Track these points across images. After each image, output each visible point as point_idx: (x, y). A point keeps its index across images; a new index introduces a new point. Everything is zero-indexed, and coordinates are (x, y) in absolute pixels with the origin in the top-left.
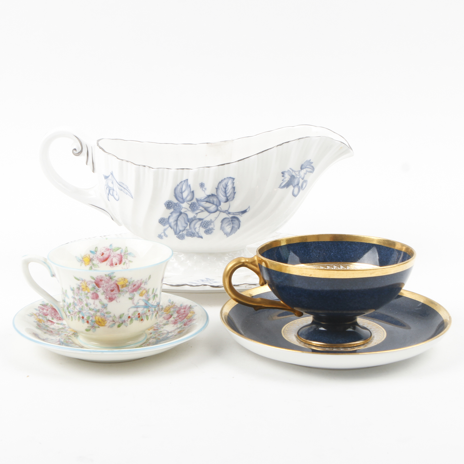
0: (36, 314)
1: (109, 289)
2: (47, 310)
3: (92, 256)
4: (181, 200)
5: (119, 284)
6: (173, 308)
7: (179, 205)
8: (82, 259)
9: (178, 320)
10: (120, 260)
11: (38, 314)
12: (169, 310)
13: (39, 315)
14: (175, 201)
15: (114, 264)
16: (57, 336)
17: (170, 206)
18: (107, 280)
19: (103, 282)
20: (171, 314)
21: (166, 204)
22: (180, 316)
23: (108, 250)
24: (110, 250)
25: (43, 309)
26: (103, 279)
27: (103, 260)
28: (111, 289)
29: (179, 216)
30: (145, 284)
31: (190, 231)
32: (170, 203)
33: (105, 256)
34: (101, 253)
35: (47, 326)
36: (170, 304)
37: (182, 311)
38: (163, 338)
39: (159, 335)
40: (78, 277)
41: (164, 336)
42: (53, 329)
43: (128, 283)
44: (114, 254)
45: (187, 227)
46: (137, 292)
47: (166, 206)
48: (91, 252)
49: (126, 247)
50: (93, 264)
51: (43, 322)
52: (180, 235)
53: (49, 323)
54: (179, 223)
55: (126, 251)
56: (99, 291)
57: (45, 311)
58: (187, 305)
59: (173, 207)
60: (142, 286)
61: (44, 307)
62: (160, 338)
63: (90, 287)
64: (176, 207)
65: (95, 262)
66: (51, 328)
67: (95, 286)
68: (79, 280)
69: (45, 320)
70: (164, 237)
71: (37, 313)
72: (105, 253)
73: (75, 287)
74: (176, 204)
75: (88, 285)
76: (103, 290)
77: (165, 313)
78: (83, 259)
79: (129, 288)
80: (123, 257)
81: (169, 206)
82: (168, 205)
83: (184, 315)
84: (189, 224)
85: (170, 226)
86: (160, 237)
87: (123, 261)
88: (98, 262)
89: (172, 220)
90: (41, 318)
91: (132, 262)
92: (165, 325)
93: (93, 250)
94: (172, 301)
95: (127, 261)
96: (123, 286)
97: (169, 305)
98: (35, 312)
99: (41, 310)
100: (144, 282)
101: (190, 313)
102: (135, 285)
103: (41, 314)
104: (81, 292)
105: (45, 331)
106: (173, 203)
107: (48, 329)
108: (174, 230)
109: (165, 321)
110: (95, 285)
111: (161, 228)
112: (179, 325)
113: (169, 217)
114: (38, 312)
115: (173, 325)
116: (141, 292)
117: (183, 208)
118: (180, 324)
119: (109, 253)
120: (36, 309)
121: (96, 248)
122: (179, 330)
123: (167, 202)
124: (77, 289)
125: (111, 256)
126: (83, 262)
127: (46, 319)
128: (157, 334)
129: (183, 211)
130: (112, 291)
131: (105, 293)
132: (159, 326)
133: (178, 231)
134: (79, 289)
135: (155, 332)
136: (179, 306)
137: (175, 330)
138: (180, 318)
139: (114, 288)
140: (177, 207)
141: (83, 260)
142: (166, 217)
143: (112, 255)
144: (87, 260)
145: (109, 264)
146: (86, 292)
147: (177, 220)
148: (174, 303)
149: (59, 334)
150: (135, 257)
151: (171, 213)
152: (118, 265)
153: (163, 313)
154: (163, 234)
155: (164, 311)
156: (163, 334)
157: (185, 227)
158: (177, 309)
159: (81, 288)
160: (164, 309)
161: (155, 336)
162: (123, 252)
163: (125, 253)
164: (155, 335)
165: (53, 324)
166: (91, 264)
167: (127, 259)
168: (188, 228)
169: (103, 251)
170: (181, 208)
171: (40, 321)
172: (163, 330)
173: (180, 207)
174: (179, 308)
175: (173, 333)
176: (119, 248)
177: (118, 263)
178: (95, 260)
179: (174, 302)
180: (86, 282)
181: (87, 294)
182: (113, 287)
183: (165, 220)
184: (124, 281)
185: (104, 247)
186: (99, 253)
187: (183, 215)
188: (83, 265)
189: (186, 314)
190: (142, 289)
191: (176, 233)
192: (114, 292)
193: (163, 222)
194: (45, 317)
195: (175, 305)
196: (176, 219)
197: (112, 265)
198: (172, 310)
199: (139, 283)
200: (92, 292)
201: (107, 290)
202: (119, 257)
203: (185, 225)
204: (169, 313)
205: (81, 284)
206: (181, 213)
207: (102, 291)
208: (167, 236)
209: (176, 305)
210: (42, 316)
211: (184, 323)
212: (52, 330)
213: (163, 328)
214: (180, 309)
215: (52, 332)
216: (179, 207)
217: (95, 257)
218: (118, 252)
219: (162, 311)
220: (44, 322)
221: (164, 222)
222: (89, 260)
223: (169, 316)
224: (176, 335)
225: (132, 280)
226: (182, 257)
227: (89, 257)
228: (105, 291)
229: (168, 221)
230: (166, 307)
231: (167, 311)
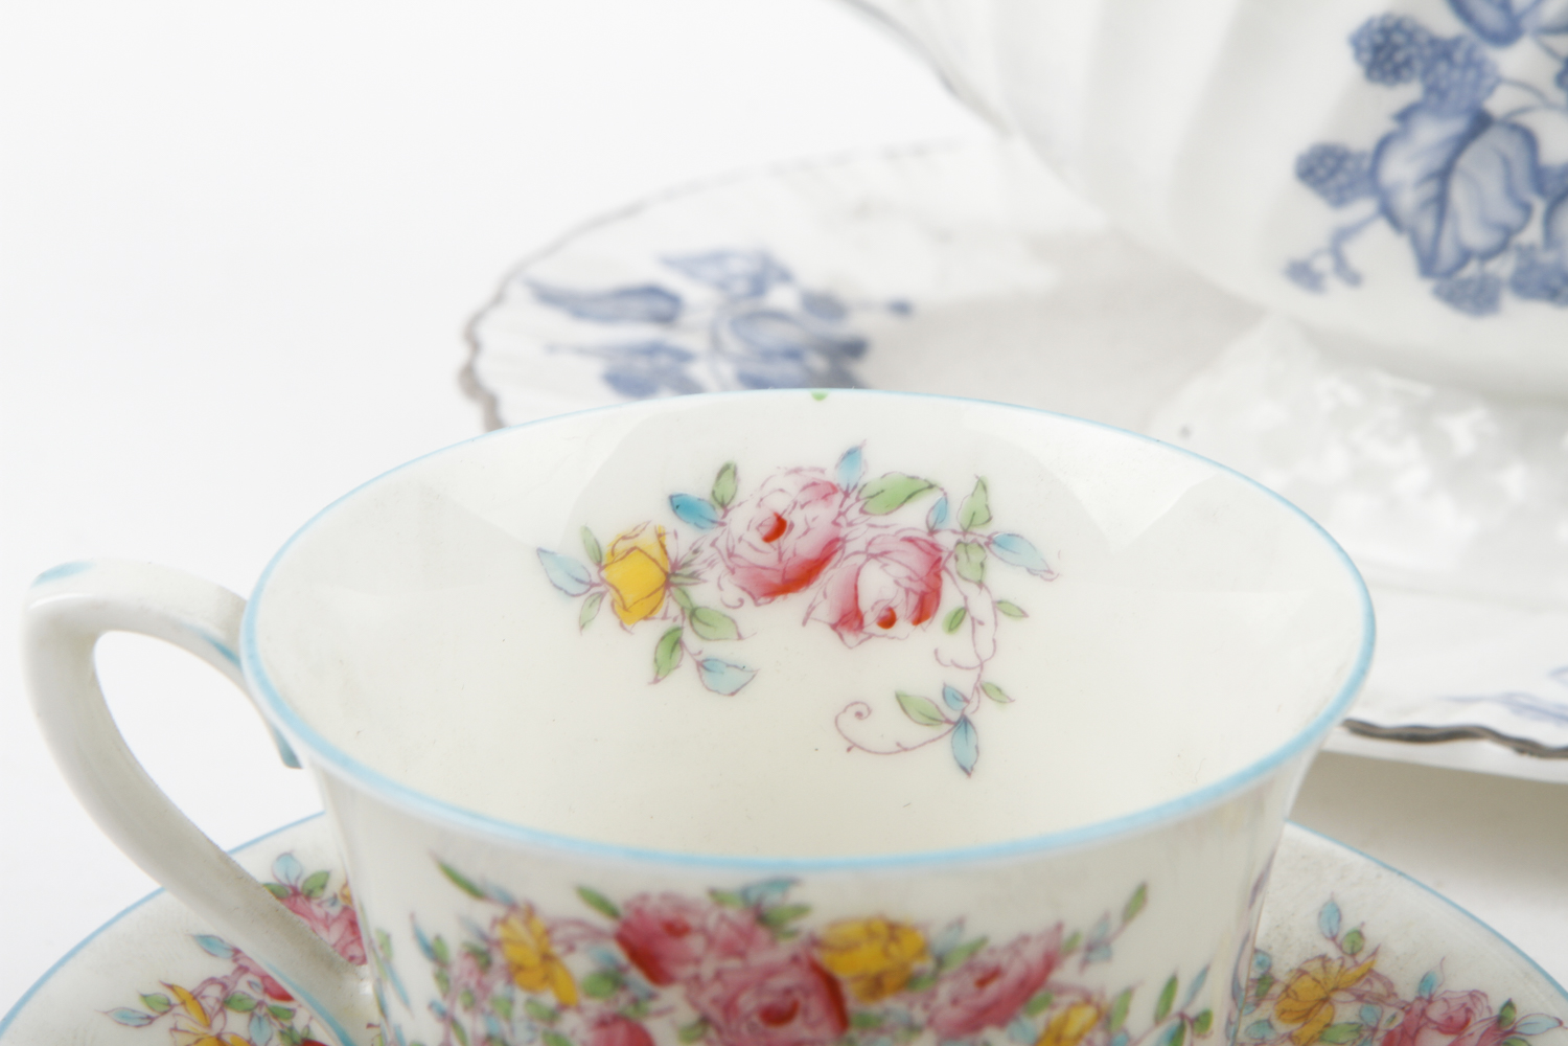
0: (196, 996)
1: (748, 1003)
3: (683, 539)
4: (1490, 16)
5: (844, 969)
6: (1360, 998)
7: (1470, 53)
8: (593, 570)
10: (918, 587)
11: (214, 992)
12: (1324, 1014)
13: (226, 1003)
14: (1446, 24)
15: (870, 619)
17: (1400, 57)
18: (724, 932)
19: (695, 944)
21: (1365, 43)
23: (827, 491)
24: (847, 494)
26: (693, 921)
27: (777, 580)
28: (767, 1000)
29: (1462, 143)
30: (1085, 963)
31: (1547, 258)
32: (1398, 38)
33: (800, 544)
34: (765, 516)
36: (1331, 951)
40: (473, 871)
43: (928, 964)
44: (873, 533)
45: (1521, 228)
46: (1013, 1027)
47: (1367, 56)
48: (679, 505)
49: (982, 485)
50: (693, 614)
52: (1467, 283)
54: (1459, 193)
55: (980, 515)
56: (654, 1006)
58: (1474, 995)
59: (1418, 65)
60: (1066, 973)
63: (580, 965)
64: (1442, 67)
65: (713, 590)
67: (621, 970)
68: (474, 891)
70: (1335, 285)
71: (212, 981)
72: (797, 518)
73: (455, 940)
74: (1444, 50)
75: (557, 950)
76: (694, 1004)
78: (600, 565)
79: (933, 995)
80: (951, 564)
81: (1390, 57)
82: (1377, 49)
84: (1539, 206)
85: (1388, 213)
86: (1302, 273)
87: (950, 598)
88: (732, 593)
89: (1403, 171)
90: (236, 1026)
91: (1024, 614)
93: (697, 485)
94: (1350, 922)
95: (981, 606)
96: (876, 986)
97: (1324, 959)
98: (193, 972)
100: (1082, 942)
102: (994, 974)
103: (242, 987)
104: (499, 987)
106: (1422, 38)
108: (1415, 241)
110: (620, 955)
111: (1314, 218)
113: (1383, 145)
114: (222, 968)
116: (1048, 1029)
117: (1499, 80)
119: (835, 523)
120: (207, 942)
121: (727, 471)
123: (1376, 25)
124: (469, 964)
125: (850, 547)
126: (602, 595)
127: (288, 1034)
129: (1499, 103)
130: (776, 1016)
131: (712, 1033)
133: (1448, 253)
134: (481, 957)
136: (1407, 991)
139: (798, 995)
140: (1456, 75)
141: (603, 580)
142: (1362, 139)
143: (858, 537)
144: (638, 577)
145: (826, 611)
146: (549, 999)
147: (1443, 175)
148: (1369, 946)
150: (1047, 574)
151: (1405, 116)
152: (903, 626)
153: (1269, 1024)
154: (1324, 264)
155: (1283, 1014)
157: (1508, 233)
158: (1391, 1018)
159: (498, 959)
160: (1277, 990)
162: (954, 521)
163: (965, 532)
166: (674, 610)
167: (980, 584)
168: (1532, 234)
169: (780, 504)
170: (1483, 77)
173: (1481, 75)
174: (1407, 1008)
176: (917, 488)
177: (904, 609)
178: (711, 575)
179: (1373, 935)
180: (539, 924)
181: (553, 1016)
182: (788, 991)
183: (1350, 165)
184: (893, 949)
185: (797, 471)
186: (744, 521)
187: (1494, 139)
188: (605, 619)
190: (1055, 999)
191: (1427, 264)
192: (797, 1029)
193: (1332, 173)
195: (1370, 974)
196: (1436, 161)
197: (850, 619)
198: (1346, 1011)
199: (1033, 954)
200: (595, 1007)
201: (729, 1007)
202: (915, 560)
203: (1507, 213)
205: (499, 933)
206: (1481, 122)
207: (686, 1015)
208: (1354, 279)
209: (1383, 966)
214: (1416, 1019)
216: (1471, 75)
217: (708, 552)
218: (913, 517)
219: (1257, 1004)
221: (1342, 178)
222: (655, 577)
225: (971, 933)
226: (1465, 428)
227: (656, 552)
228: (716, 1014)
229: (1373, 172)
230: (1302, 972)
231: (1305, 1016)
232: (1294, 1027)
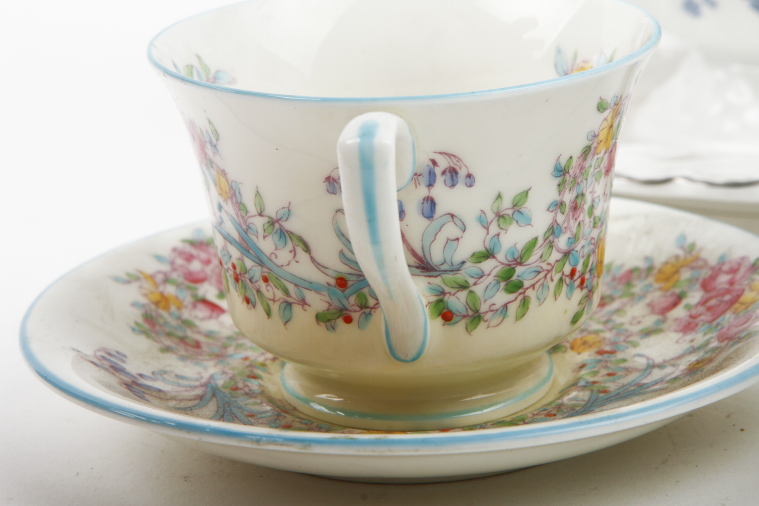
0: (152, 277)
2: (208, 262)
6: (692, 269)
9: (700, 315)
11: (160, 278)
12: (676, 277)
13: (167, 280)
16: (211, 364)
20: (677, 290)
22: (713, 302)
25: (189, 258)
35: (187, 324)
36: (680, 253)
37: (723, 279)
38: (623, 386)
39: (609, 375)
41: (631, 378)
42: (209, 335)
51: (173, 308)
53: (202, 312)
57: (196, 266)
58: (743, 258)
61: (194, 251)
62: (612, 386)
66: (199, 332)
69: (188, 299)
70: (705, 10)
71: (160, 272)
77: (656, 285)
83: (727, 298)
86: (690, 6)
90: (170, 290)
92: (647, 333)
94: (690, 240)
97: (677, 257)
98: (151, 267)
99: (180, 261)
101: (751, 289)
103: (174, 276)
105: (168, 342)
107: (189, 333)
109: (650, 321)
112: (699, 338)
114: (165, 268)
115: (680, 335)
118: (705, 334)
120: (159, 258)
122: (693, 358)
127: (195, 296)
128: (604, 372)
132: (622, 338)
135: (600, 361)
136: (713, 261)
137: (680, 357)
138: (709, 309)
148: (697, 249)
149: (220, 357)
153: (650, 285)
155: (657, 280)
156: (628, 371)
158: (705, 273)
160: (655, 272)
161: (591, 379)
164: (595, 373)
165: (215, 315)
171: (163, 301)
172: (635, 356)
174: (713, 268)
175: (669, 370)
179: (700, 244)
189: (735, 294)
194: (189, 288)
195: (697, 258)
198: (686, 274)
204: (674, 286)
208: (713, 4)
209: (703, 255)
210: (178, 286)
211: (719, 328)
212: (201, 338)
213: (635, 345)
214: (717, 271)
215: (197, 345)
219: (647, 277)
220: (179, 308)
223: (671, 300)
224: (676, 378)
230: (666, 263)
231: (667, 279)
232: (662, 284)
